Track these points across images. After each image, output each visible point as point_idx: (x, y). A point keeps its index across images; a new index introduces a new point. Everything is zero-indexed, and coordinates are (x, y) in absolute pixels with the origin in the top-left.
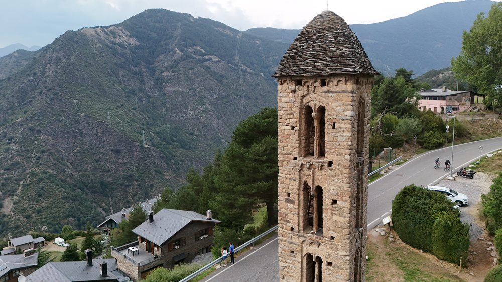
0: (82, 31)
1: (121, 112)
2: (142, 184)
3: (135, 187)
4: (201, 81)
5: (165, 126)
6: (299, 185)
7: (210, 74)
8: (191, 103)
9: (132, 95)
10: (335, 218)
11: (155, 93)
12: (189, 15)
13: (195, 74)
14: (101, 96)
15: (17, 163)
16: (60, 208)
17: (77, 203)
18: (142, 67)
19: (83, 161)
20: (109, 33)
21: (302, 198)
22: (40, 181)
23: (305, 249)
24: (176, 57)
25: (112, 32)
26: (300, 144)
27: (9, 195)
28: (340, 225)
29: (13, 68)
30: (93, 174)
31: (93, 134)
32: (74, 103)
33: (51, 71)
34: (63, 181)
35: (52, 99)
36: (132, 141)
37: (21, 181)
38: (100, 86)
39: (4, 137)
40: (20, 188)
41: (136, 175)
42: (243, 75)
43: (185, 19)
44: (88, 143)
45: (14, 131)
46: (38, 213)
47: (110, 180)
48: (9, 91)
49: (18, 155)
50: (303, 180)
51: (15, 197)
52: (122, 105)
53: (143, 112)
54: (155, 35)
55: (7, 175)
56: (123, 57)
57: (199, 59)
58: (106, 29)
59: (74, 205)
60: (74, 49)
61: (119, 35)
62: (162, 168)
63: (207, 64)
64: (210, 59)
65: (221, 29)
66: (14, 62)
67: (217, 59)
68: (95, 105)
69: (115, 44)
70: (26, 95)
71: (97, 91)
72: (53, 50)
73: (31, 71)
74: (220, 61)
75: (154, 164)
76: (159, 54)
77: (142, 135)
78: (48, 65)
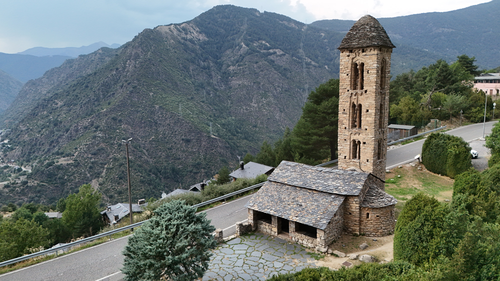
0: (157, 29)
1: (191, 104)
2: (209, 172)
3: (203, 175)
4: (265, 75)
5: (230, 118)
6: (350, 104)
7: (274, 68)
8: (255, 96)
9: (201, 89)
10: (367, 119)
11: (222, 87)
12: (256, 10)
13: (259, 67)
14: (173, 89)
15: (103, 149)
16: (137, 190)
17: (151, 187)
18: (210, 62)
19: (157, 149)
20: (181, 30)
21: (351, 111)
22: (121, 165)
23: (352, 138)
24: (242, 52)
25: (184, 29)
26: (351, 83)
27: (96, 177)
28: (370, 122)
29: (98, 64)
30: (165, 161)
31: (166, 125)
32: (150, 95)
33: (131, 66)
34: (140, 166)
35: (131, 92)
36: (201, 131)
37: (105, 164)
38: (173, 80)
39: (92, 125)
40: (105, 171)
41: (204, 163)
42: (307, 68)
43: (251, 14)
44: (162, 132)
45: (100, 120)
46: (119, 194)
47: (180, 166)
48: (96, 85)
49: (103, 142)
50: (352, 101)
51: (101, 179)
52: (192, 98)
53: (211, 105)
54: (222, 31)
55: (94, 159)
56: (193, 52)
57: (264, 54)
58: (178, 27)
59: (149, 189)
60: (150, 46)
61: (190, 32)
62: (227, 158)
63: (271, 57)
64: (275, 53)
65: (286, 23)
66: (99, 59)
67: (282, 53)
68: (168, 97)
69: (186, 40)
70: (110, 88)
71: (170, 84)
72: (133, 47)
73: (114, 66)
74: (284, 55)
75: (220, 153)
76: (227, 49)
77: (209, 126)
78: (129, 61)
